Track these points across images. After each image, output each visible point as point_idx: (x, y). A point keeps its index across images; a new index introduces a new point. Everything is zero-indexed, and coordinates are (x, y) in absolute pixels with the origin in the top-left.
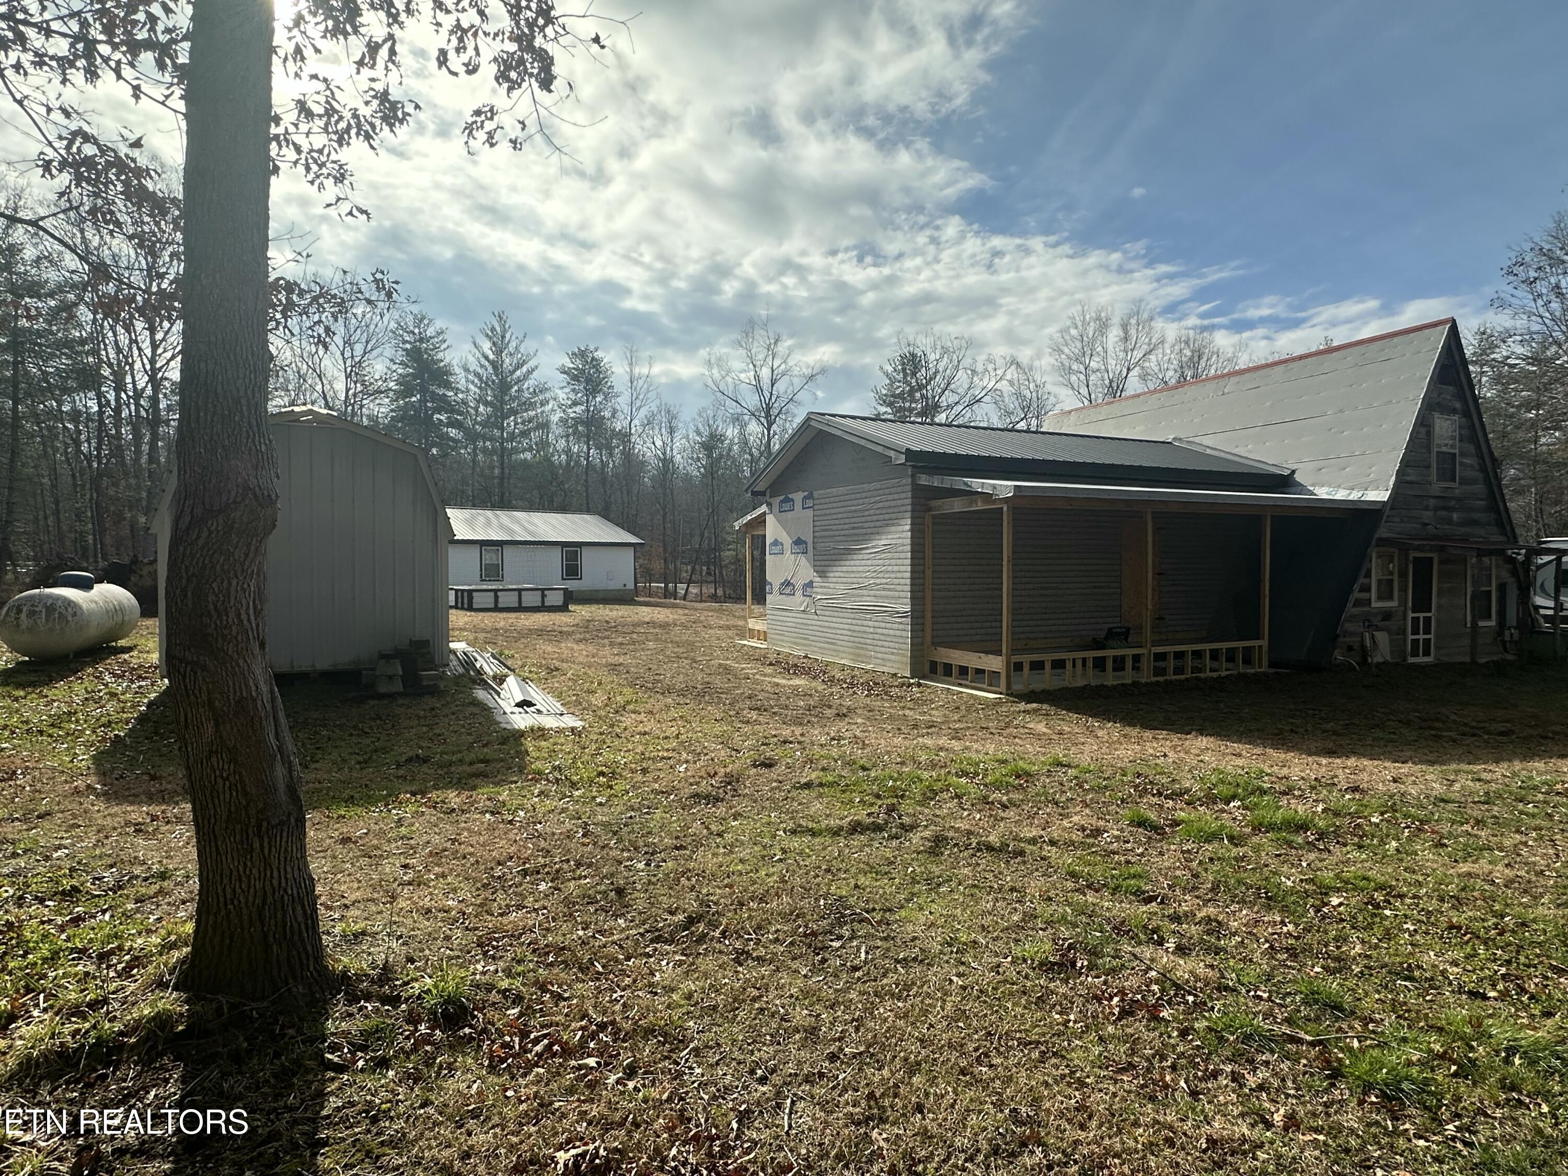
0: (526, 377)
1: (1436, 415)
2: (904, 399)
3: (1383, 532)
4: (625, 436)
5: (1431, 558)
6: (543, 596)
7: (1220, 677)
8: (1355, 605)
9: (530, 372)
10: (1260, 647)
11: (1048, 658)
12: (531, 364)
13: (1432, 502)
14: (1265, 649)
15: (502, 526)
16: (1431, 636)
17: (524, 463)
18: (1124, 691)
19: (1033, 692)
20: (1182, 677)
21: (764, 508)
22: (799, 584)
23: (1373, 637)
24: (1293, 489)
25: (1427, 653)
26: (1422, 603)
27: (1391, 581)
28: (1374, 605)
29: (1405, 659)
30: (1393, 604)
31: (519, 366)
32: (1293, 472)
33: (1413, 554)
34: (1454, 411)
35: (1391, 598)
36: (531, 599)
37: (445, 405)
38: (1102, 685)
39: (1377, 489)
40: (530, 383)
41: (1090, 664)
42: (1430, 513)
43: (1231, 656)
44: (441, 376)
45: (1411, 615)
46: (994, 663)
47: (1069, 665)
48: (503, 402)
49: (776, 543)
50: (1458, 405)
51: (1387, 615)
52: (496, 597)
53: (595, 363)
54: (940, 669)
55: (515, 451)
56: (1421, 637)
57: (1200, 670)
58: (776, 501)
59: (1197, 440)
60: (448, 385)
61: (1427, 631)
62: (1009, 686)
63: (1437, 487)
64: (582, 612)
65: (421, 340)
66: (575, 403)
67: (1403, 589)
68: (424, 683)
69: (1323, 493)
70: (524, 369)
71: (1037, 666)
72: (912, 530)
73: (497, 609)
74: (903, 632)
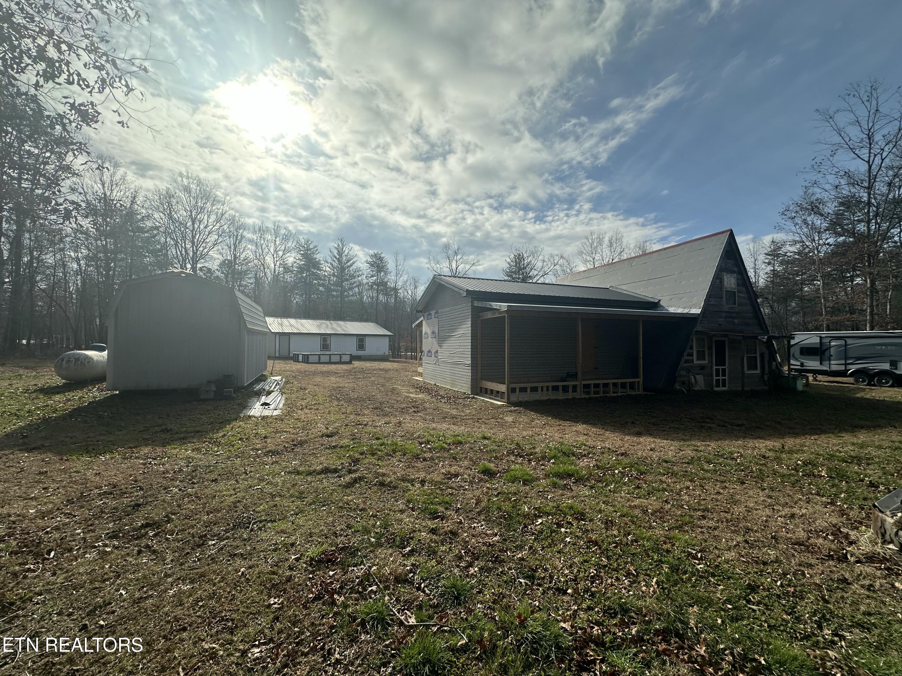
0: (351, 265)
1: (725, 274)
2: (516, 274)
3: (699, 328)
4: (395, 290)
5: (724, 341)
6: (341, 357)
7: (617, 396)
8: (685, 362)
9: (354, 263)
10: (639, 382)
11: (529, 385)
12: (354, 260)
13: (724, 314)
14: (641, 383)
15: (333, 329)
16: (726, 378)
17: (351, 302)
18: (567, 402)
19: (521, 402)
20: (598, 396)
21: (422, 318)
22: (433, 352)
23: (695, 378)
24: (659, 309)
25: (724, 385)
26: (721, 361)
27: (704, 351)
28: (695, 362)
29: (712, 389)
30: (706, 362)
31: (348, 261)
32: (660, 301)
33: (714, 339)
34: (734, 272)
35: (704, 359)
36: (335, 359)
37: (318, 277)
38: (556, 399)
39: (696, 308)
40: (354, 267)
41: (550, 389)
42: (723, 319)
43: (623, 385)
44: (316, 265)
45: (715, 367)
46: (503, 388)
47: (540, 389)
48: (342, 276)
49: (426, 333)
50: (736, 269)
51: (702, 368)
52: (320, 358)
53: (381, 259)
54: (483, 391)
55: (347, 296)
56: (721, 378)
57: (608, 393)
58: (426, 315)
59: (619, 287)
60: (319, 269)
61: (724, 375)
62: (508, 398)
63: (726, 308)
64: (356, 364)
65: (308, 250)
66: (372, 276)
67: (710, 355)
68: (225, 394)
69: (672, 310)
70: (351, 262)
71: (523, 390)
72: (472, 327)
73: (319, 363)
74: (467, 372)
